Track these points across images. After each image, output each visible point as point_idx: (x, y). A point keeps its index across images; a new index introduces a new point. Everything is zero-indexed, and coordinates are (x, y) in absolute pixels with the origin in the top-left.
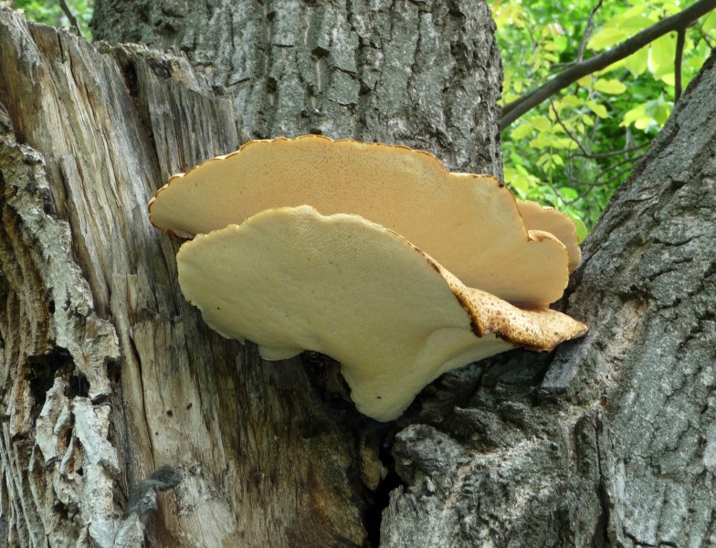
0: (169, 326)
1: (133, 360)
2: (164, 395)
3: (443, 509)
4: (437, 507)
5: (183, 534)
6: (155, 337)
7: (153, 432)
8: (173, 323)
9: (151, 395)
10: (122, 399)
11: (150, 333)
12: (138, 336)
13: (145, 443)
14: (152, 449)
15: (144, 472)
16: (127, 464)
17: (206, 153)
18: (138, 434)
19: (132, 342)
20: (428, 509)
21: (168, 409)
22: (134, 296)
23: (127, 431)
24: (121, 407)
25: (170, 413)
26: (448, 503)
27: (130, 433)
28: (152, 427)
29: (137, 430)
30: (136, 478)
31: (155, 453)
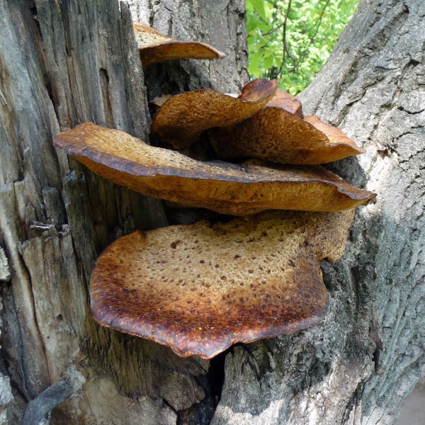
0: (57, 241)
1: (23, 273)
2: (54, 301)
3: (281, 383)
4: (276, 381)
5: (74, 411)
6: (44, 251)
7: (45, 337)
8: (61, 237)
9: (41, 305)
10: (14, 305)
11: (39, 247)
12: (27, 254)
13: (38, 343)
14: (44, 349)
15: (37, 366)
16: (22, 357)
17: (91, 35)
18: (30, 335)
19: (21, 257)
20: (270, 383)
21: (57, 314)
22: (22, 206)
23: (20, 331)
24: (13, 311)
25: (60, 317)
26: (286, 378)
27: (23, 332)
28: (43, 333)
29: (30, 331)
30: (30, 369)
31: (48, 353)
